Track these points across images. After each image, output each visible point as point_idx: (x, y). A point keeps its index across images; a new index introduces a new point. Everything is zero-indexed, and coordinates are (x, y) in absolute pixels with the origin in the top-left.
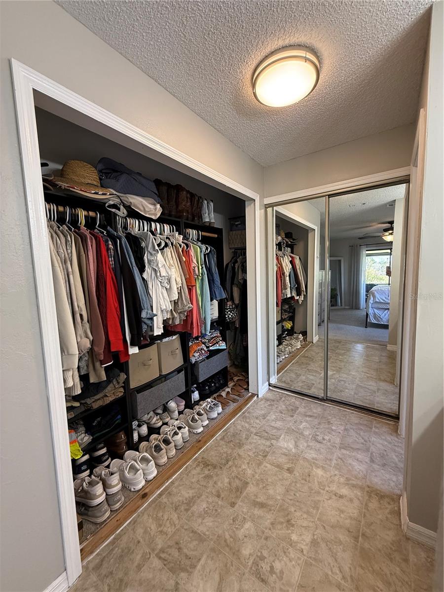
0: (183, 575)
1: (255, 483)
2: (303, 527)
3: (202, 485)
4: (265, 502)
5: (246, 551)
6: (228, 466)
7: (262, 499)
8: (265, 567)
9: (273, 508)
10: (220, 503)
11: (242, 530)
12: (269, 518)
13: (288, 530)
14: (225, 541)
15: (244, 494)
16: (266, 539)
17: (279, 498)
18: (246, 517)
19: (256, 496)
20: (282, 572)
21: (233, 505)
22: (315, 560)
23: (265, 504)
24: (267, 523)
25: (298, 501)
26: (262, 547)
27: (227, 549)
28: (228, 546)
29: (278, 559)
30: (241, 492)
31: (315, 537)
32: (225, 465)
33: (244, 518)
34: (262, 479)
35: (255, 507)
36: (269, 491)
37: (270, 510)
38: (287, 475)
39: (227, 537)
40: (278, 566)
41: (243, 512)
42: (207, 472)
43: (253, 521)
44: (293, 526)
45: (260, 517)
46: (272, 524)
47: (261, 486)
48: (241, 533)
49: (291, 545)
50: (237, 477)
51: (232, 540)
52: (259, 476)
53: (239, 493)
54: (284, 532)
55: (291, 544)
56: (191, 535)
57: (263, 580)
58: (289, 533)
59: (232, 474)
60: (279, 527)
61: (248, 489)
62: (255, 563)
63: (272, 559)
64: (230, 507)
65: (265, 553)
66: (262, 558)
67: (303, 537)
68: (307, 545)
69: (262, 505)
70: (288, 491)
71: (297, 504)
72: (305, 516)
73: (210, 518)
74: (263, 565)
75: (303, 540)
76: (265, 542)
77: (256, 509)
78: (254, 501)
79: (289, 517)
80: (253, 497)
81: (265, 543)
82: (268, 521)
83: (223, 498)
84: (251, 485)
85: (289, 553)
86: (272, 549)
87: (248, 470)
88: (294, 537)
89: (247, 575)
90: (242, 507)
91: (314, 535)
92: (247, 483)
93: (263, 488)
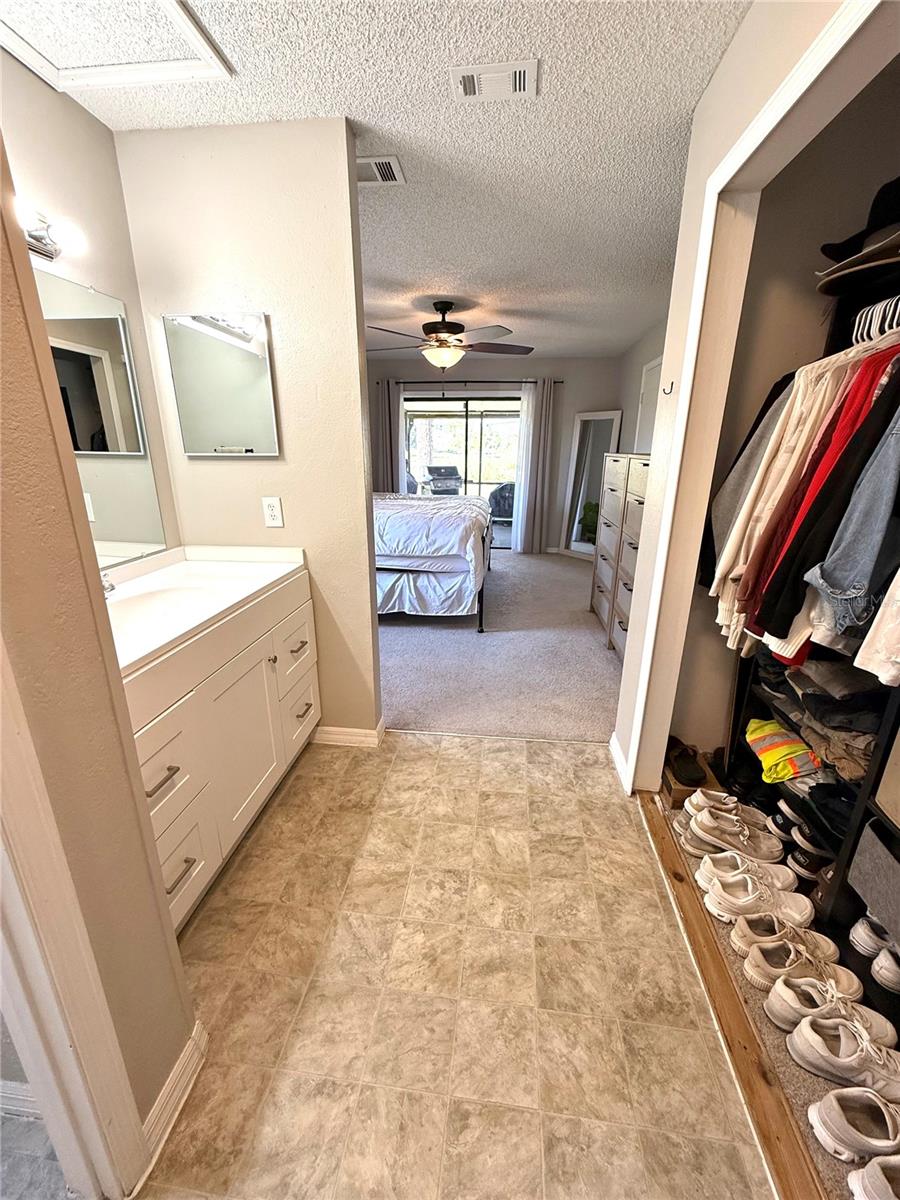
0: (539, 837)
1: (528, 1014)
2: (406, 963)
3: (621, 949)
4: (489, 979)
5: (482, 889)
6: (618, 1031)
7: (496, 981)
8: (451, 885)
9: (469, 972)
10: (563, 933)
11: (501, 910)
12: (468, 952)
13: (432, 945)
14: (515, 887)
15: (533, 974)
16: (461, 916)
17: (464, 1003)
18: (507, 932)
19: (510, 982)
20: (429, 889)
21: (540, 942)
22: (386, 922)
23: (487, 974)
24: (468, 939)
25: (423, 1015)
26: (463, 903)
27: (507, 879)
28: (509, 883)
29: (437, 899)
30: (541, 974)
31: (385, 955)
32: (626, 1031)
33: (508, 929)
34: (517, 1035)
35: (500, 958)
36: (489, 1009)
37: (471, 966)
38: (465, 1092)
39: (516, 892)
40: (436, 892)
41: (516, 938)
42: (643, 985)
43: (492, 931)
44: (425, 956)
45: (484, 943)
46: (459, 942)
47: (511, 1014)
48: (501, 905)
49: (422, 925)
50: (574, 1009)
51: (508, 892)
52: (530, 1040)
53: (545, 971)
54: (438, 939)
55: (422, 927)
56: (564, 872)
57: (450, 871)
58: (429, 940)
59: (588, 1011)
60: (447, 944)
61: (533, 991)
62: (464, 882)
63: (446, 896)
64: (541, 934)
65: (456, 898)
66: (458, 891)
67: (406, 946)
68: (398, 937)
69: (489, 968)
70: (450, 1031)
71: (423, 1008)
72: (405, 987)
73: (558, 902)
74: (454, 885)
75: (404, 941)
76: (462, 911)
77: (497, 954)
78: (507, 969)
79: (434, 969)
80: (514, 975)
81: (460, 908)
82: (468, 944)
83: (565, 944)
84: (533, 1003)
85: (424, 913)
86: (450, 905)
87: (565, 1051)
88: (420, 938)
89: (470, 867)
90: (522, 945)
91: (388, 958)
92: (543, 1004)
93: (504, 1014)
